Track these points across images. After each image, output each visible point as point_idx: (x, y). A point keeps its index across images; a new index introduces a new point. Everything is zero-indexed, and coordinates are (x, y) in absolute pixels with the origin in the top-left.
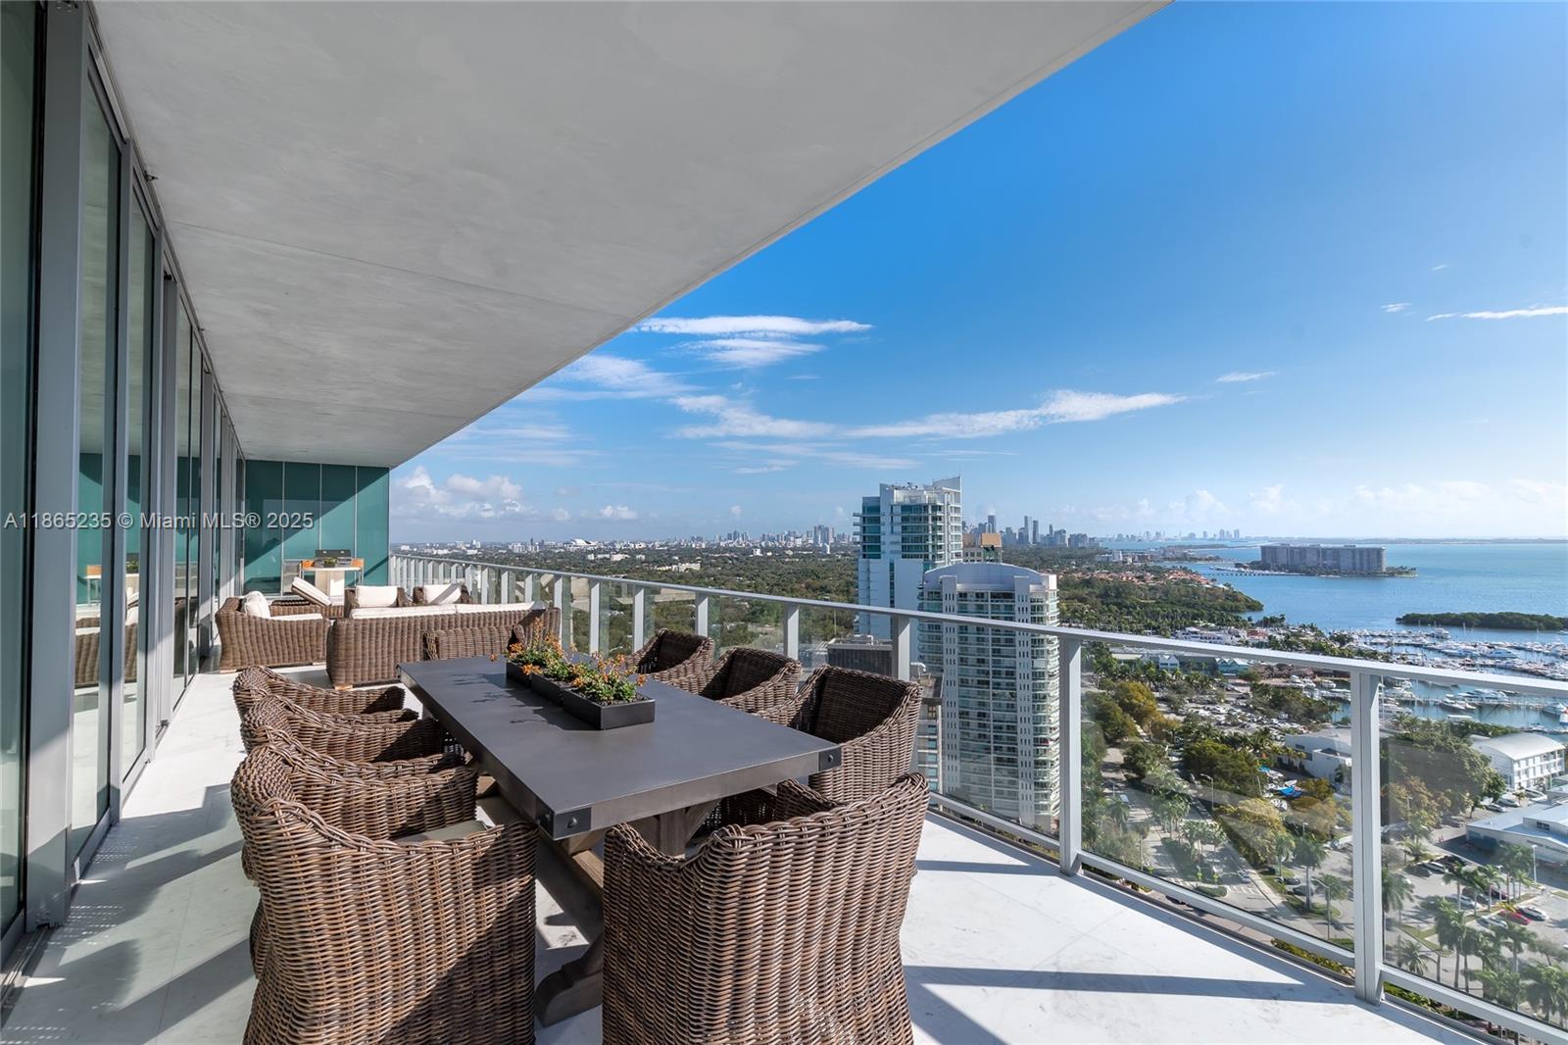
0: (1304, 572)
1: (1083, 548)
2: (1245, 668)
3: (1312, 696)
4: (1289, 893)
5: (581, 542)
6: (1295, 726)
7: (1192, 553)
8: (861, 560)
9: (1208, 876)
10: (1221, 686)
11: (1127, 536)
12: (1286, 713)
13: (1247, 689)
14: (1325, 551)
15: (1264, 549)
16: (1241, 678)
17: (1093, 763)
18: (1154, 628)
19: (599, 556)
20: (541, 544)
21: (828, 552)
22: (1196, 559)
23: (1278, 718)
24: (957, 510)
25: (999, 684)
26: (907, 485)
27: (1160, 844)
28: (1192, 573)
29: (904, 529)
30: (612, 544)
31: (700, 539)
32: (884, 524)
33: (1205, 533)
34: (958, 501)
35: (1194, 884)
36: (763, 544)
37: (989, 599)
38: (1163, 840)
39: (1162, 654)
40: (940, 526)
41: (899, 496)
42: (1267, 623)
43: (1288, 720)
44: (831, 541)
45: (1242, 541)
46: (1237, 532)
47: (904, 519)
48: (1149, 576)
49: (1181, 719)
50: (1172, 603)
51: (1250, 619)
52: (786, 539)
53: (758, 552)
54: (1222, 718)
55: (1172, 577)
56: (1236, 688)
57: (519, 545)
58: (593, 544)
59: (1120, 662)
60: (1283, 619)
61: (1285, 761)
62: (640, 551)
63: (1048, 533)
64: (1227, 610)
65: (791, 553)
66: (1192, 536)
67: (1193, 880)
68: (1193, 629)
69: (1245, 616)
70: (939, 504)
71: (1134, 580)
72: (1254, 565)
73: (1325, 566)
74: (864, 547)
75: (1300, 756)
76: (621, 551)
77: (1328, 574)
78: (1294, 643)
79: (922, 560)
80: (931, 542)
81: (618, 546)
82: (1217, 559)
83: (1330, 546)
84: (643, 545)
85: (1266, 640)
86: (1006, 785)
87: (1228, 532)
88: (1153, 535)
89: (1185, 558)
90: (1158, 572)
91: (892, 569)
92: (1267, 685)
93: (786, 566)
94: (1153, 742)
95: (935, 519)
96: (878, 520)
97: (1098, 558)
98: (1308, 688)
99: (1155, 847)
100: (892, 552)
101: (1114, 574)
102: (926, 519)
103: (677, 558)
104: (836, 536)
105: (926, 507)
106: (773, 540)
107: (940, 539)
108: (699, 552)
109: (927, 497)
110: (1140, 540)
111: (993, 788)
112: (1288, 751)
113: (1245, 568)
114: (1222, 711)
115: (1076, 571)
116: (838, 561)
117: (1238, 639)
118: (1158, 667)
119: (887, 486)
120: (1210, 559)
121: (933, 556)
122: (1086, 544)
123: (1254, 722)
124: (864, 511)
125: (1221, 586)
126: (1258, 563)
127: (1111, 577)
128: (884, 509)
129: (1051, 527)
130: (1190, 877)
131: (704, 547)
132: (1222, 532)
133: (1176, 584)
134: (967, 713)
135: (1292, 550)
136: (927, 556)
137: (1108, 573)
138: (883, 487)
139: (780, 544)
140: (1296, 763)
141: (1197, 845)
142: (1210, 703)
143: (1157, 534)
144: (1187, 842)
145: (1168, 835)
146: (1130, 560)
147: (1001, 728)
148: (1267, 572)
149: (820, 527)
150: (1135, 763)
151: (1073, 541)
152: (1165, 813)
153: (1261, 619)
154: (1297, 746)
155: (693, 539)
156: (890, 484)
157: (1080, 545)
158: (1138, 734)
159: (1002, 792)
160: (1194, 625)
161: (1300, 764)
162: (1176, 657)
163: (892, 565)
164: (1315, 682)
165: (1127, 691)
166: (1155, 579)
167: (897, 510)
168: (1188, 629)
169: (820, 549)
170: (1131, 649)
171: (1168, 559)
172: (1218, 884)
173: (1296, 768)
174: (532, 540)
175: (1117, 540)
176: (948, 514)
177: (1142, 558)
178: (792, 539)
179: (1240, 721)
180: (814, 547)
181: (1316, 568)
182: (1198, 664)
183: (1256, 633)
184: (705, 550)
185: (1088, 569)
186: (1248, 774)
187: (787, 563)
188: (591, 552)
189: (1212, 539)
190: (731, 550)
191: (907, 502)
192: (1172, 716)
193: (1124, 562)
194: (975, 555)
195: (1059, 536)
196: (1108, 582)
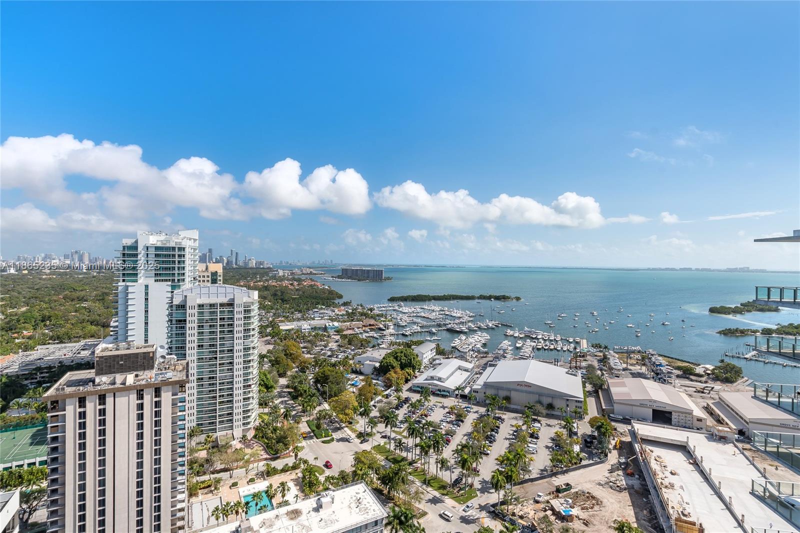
1: (263, 268)
2: (338, 327)
7: (314, 271)
9: (327, 434)
10: (328, 338)
12: (354, 346)
13: (339, 337)
15: (342, 269)
16: (336, 332)
18: (299, 311)
22: (315, 274)
23: (351, 349)
25: (223, 358)
26: (158, 233)
27: (306, 424)
28: (314, 281)
34: (196, 244)
37: (219, 308)
38: (307, 422)
39: (303, 324)
40: (184, 261)
41: (153, 241)
42: (345, 304)
43: (354, 350)
44: (87, 261)
45: (334, 265)
47: (157, 256)
48: (296, 283)
49: (313, 356)
50: (307, 297)
51: (339, 303)
52: (43, 259)
53: (12, 271)
54: (328, 353)
55: (306, 283)
56: (334, 337)
59: (284, 330)
60: (351, 302)
61: (354, 369)
63: (244, 260)
64: (328, 299)
65: (48, 271)
68: (316, 310)
69: (336, 301)
70: (183, 246)
71: (289, 285)
72: (339, 277)
73: (364, 277)
74: (123, 273)
75: (360, 366)
77: (365, 281)
78: (355, 313)
79: (170, 283)
80: (176, 271)
82: (324, 274)
85: (344, 313)
89: (311, 273)
90: (299, 281)
91: (147, 289)
92: (346, 334)
93: (43, 282)
94: (300, 371)
95: (180, 256)
96: (136, 255)
97: (270, 274)
98: (361, 333)
100: (147, 277)
101: (279, 283)
102: (174, 256)
104: (91, 257)
105: (173, 248)
106: (28, 261)
107: (184, 269)
109: (173, 242)
111: (218, 420)
112: (355, 364)
113: (336, 278)
115: (260, 281)
116: (94, 277)
118: (301, 331)
120: (322, 274)
121: (179, 280)
122: (264, 266)
124: (124, 249)
125: (327, 287)
126: (340, 275)
127: (278, 284)
128: (141, 249)
132: (325, 261)
133: (308, 287)
136: (174, 280)
137: (276, 282)
144: (318, 420)
145: (309, 418)
146: (286, 275)
147: (223, 383)
148: (344, 280)
150: (293, 384)
151: (257, 264)
153: (342, 302)
154: (359, 361)
157: (261, 267)
158: (293, 368)
159: (223, 421)
160: (317, 308)
161: (360, 369)
162: (310, 325)
165: (288, 346)
166: (298, 285)
167: (152, 252)
168: (314, 310)
170: (289, 323)
171: (304, 274)
172: (331, 436)
173: (359, 371)
176: (189, 253)
177: (292, 273)
178: (48, 260)
179: (335, 353)
183: (340, 311)
185: (266, 280)
186: (341, 378)
187: (45, 279)
189: (322, 264)
191: (159, 244)
192: (309, 356)
193: (284, 276)
194: (206, 277)
195: (250, 261)
196: (276, 287)
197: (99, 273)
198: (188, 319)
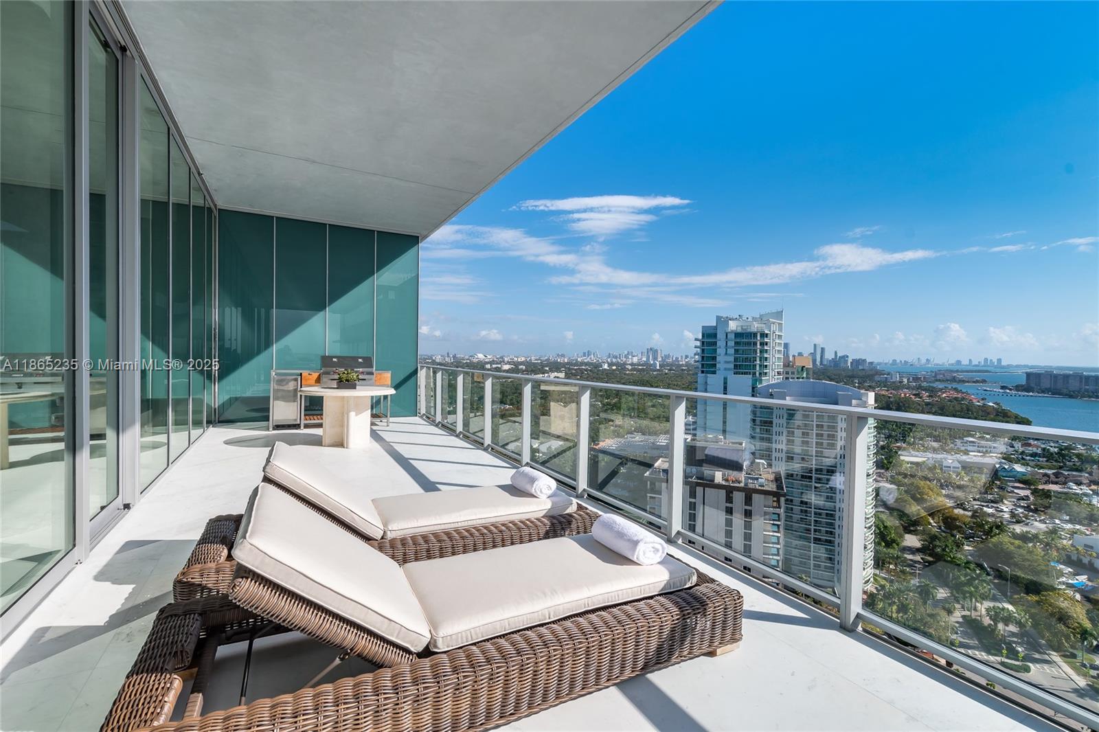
0: (1066, 395)
1: (863, 370)
2: (1023, 474)
3: (1090, 501)
4: (1093, 677)
5: (481, 356)
6: (1078, 527)
7: (961, 376)
8: (700, 375)
9: (1013, 654)
10: (1001, 488)
11: (901, 361)
12: (1067, 515)
13: (1028, 492)
14: (1088, 378)
15: (1028, 375)
16: (1020, 482)
17: (896, 547)
18: (935, 437)
19: (494, 366)
20: (454, 357)
21: (658, 368)
22: (964, 381)
23: (1060, 520)
24: (780, 337)
25: (820, 479)
26: (738, 317)
27: (961, 620)
28: (963, 393)
29: (736, 351)
30: (502, 357)
31: (563, 356)
32: (720, 347)
33: (970, 360)
34: (780, 330)
35: (999, 659)
36: (609, 360)
38: (963, 617)
39: (945, 459)
40: (767, 350)
41: (733, 326)
43: (1070, 521)
44: (660, 359)
45: (1003, 367)
46: (999, 360)
47: (736, 343)
48: (925, 394)
49: (970, 514)
52: (626, 357)
53: (606, 366)
54: (1007, 516)
55: (944, 395)
56: (1016, 491)
57: (440, 357)
58: (489, 357)
59: (908, 463)
61: (1074, 558)
62: (522, 363)
63: (833, 357)
65: (630, 367)
66: (959, 362)
67: (996, 655)
68: (971, 439)
70: (766, 332)
71: (911, 396)
72: (1018, 388)
73: (1087, 390)
74: (703, 365)
75: (1091, 555)
76: (509, 363)
77: (1090, 397)
78: (1067, 455)
79: (751, 376)
80: (758, 362)
81: (506, 359)
82: (984, 381)
83: (1093, 374)
84: (523, 359)
85: (1039, 451)
86: (824, 560)
87: (991, 360)
88: (923, 361)
89: (954, 380)
90: (932, 391)
91: (725, 383)
92: (1049, 491)
93: (627, 377)
94: (944, 532)
95: (762, 344)
96: (715, 343)
97: (877, 378)
99: (957, 622)
100: (725, 369)
101: (893, 392)
102: (755, 344)
103: (547, 369)
104: (663, 355)
105: (755, 335)
106: (616, 357)
107: (766, 360)
108: (564, 365)
109: (755, 327)
110: (911, 365)
111: (812, 562)
112: (1078, 549)
113: (1010, 390)
114: (1005, 509)
116: (666, 374)
117: (1013, 449)
118: (941, 469)
119: (722, 317)
120: (977, 382)
121: (760, 374)
122: (866, 366)
123: (1036, 521)
124: (703, 336)
125: (991, 404)
126: (1022, 386)
127: (891, 393)
128: (721, 336)
129: (836, 353)
130: (993, 651)
131: (566, 361)
132: (986, 360)
133: (950, 401)
134: (792, 501)
135: (1056, 376)
136: (754, 374)
137: (888, 391)
138: (718, 318)
139: (622, 360)
140: (1086, 560)
141: (1000, 626)
142: (992, 502)
143: (927, 360)
144: (992, 622)
145: (967, 613)
146: (905, 380)
147: (820, 514)
148: (1031, 394)
149: (651, 349)
150: (933, 549)
151: (855, 364)
152: (968, 595)
154: (1086, 546)
155: (558, 355)
156: (724, 316)
157: (861, 367)
158: (930, 524)
159: (819, 566)
160: (972, 436)
161: (1090, 562)
162: (959, 462)
163: (725, 379)
164: (1090, 490)
165: (918, 488)
166: (929, 396)
167: (732, 336)
169: (651, 365)
170: (917, 453)
171: (940, 380)
172: (1022, 661)
173: (1085, 564)
174: (448, 354)
175: (892, 364)
176: (773, 340)
177: (916, 379)
178: (630, 357)
179: (1024, 519)
180: (646, 364)
181: (1079, 392)
182: (979, 468)
183: (1030, 445)
184: (568, 363)
185: (870, 386)
186: (1044, 568)
187: (628, 375)
188: (488, 363)
189: (976, 366)
190: (586, 364)
191: (739, 330)
192: (961, 512)
193: (901, 382)
194: (790, 373)
195: (843, 360)
196: (889, 397)
197: (670, 370)
198: (775, 421)
